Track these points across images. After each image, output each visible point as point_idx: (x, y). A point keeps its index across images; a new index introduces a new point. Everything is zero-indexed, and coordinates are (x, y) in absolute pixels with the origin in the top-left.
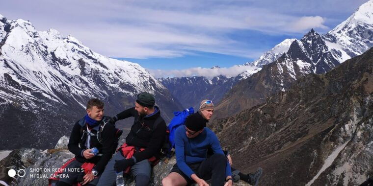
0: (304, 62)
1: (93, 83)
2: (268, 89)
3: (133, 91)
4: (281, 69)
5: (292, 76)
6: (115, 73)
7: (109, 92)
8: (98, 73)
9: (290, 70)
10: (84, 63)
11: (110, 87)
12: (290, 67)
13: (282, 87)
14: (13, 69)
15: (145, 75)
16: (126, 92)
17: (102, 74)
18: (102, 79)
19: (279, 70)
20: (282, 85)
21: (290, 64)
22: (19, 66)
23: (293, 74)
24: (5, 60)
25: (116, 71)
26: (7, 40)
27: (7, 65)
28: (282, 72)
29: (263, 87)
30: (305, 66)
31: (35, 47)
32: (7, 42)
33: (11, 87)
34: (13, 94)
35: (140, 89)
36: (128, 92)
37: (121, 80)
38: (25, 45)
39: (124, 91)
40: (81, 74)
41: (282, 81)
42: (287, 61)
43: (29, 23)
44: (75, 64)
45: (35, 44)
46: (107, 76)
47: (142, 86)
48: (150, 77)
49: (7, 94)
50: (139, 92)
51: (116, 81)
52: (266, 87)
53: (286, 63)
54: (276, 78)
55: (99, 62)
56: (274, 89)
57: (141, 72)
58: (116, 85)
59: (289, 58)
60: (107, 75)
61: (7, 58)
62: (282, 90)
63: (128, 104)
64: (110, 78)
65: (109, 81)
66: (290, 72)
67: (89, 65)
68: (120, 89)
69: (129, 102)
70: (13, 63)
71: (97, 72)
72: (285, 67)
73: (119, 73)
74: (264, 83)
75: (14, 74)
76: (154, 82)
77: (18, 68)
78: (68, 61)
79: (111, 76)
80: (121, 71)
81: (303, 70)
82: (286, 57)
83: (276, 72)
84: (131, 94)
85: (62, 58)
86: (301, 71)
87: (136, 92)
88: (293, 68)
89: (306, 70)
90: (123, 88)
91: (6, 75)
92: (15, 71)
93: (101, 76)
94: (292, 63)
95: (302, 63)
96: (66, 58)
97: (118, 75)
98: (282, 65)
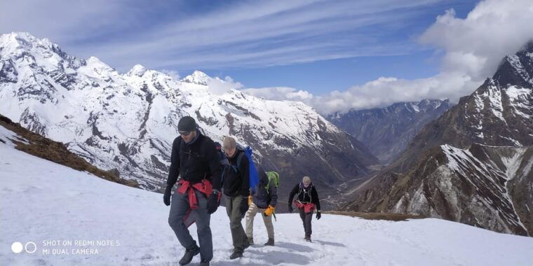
0: (518, 88)
1: (244, 143)
2: (461, 136)
3: (291, 146)
4: (480, 104)
5: (496, 113)
6: (270, 124)
7: (262, 151)
8: (249, 129)
9: (495, 104)
10: (232, 118)
11: (264, 145)
12: (495, 99)
13: (480, 131)
14: (158, 149)
15: (311, 116)
16: (283, 148)
17: (253, 130)
18: (254, 135)
19: (477, 107)
20: (480, 128)
21: (496, 94)
22: (164, 142)
23: (498, 110)
24: (150, 140)
25: (271, 122)
26: (150, 114)
27: (153, 146)
28: (482, 109)
29: (454, 132)
30: (520, 94)
31: (177, 115)
32: (151, 116)
33: (159, 170)
34: (161, 178)
35: (301, 141)
36: (285, 148)
37: (276, 133)
38: (167, 116)
39: (280, 148)
40: (230, 134)
41: (481, 123)
42: (491, 91)
43: (170, 78)
44: (222, 121)
45: (177, 112)
46: (259, 131)
47: (304, 136)
48: (318, 118)
49: (155, 180)
50: (299, 146)
51: (270, 136)
52: (458, 132)
53: (489, 94)
54: (472, 119)
55: (250, 113)
56: (468, 135)
57: (306, 113)
58: (270, 142)
59: (496, 85)
60: (259, 129)
61: (152, 136)
62: (480, 136)
63: (285, 166)
64: (262, 134)
65: (262, 138)
66: (494, 107)
67: (238, 120)
68: (276, 146)
69: (287, 162)
70: (158, 141)
71: (247, 127)
72: (487, 101)
73: (274, 124)
74: (455, 127)
75: (159, 155)
76: (324, 124)
77: (163, 145)
78: (214, 119)
79: (264, 131)
80: (277, 119)
81: (516, 101)
82: (491, 84)
83: (472, 111)
84: (290, 150)
85: (208, 117)
86: (512, 105)
87: (295, 146)
88: (500, 99)
89: (520, 101)
90: (278, 144)
91: (153, 157)
92: (160, 151)
93: (252, 132)
94: (499, 92)
95: (516, 90)
96: (212, 116)
97: (273, 127)
98: (482, 98)
